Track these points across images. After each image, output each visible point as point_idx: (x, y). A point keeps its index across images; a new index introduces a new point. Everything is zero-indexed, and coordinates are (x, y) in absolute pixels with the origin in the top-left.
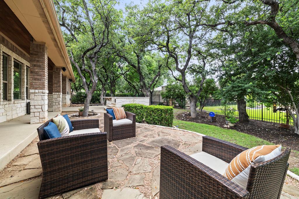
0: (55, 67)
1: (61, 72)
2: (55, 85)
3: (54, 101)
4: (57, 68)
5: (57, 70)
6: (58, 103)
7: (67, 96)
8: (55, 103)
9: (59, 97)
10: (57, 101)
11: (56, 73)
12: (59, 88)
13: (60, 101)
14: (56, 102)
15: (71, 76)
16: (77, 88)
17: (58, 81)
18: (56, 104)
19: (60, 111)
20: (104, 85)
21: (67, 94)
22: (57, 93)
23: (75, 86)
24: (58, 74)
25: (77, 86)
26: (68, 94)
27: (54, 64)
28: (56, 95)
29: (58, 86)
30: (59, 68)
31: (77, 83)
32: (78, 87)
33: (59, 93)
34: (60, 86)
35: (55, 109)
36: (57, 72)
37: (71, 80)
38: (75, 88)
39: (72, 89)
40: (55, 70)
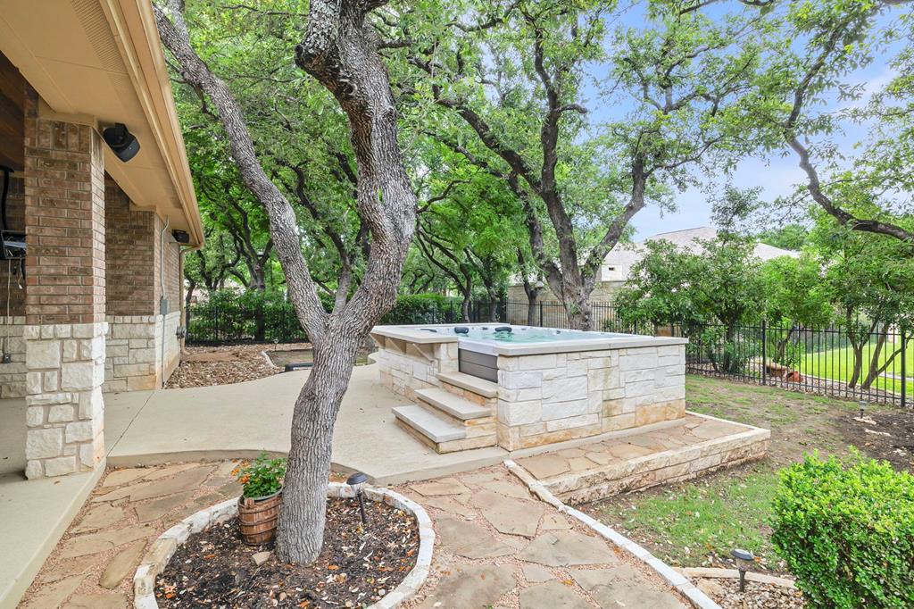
0: (44, 117)
1: (99, 163)
2: (44, 261)
3: (37, 389)
4: (60, 126)
5: (58, 144)
6: (71, 410)
7: (159, 324)
8: (48, 406)
9: (80, 359)
10: (61, 390)
11: (52, 163)
12: (77, 290)
13: (87, 390)
14: (53, 398)
15: (181, 206)
16: (210, 273)
17: (73, 233)
18: (56, 414)
19: (90, 468)
20: (348, 260)
21: (156, 311)
22: (64, 330)
23: (203, 264)
24: (71, 176)
25: (210, 264)
26: (163, 312)
27: (35, 96)
28: (57, 344)
29: (73, 272)
30: (80, 130)
31: (209, 253)
32: (215, 268)
33: (80, 328)
34: (87, 272)
35: (43, 461)
36: (56, 154)
37: (180, 236)
38: (203, 273)
39: (188, 277)
40: (47, 142)
